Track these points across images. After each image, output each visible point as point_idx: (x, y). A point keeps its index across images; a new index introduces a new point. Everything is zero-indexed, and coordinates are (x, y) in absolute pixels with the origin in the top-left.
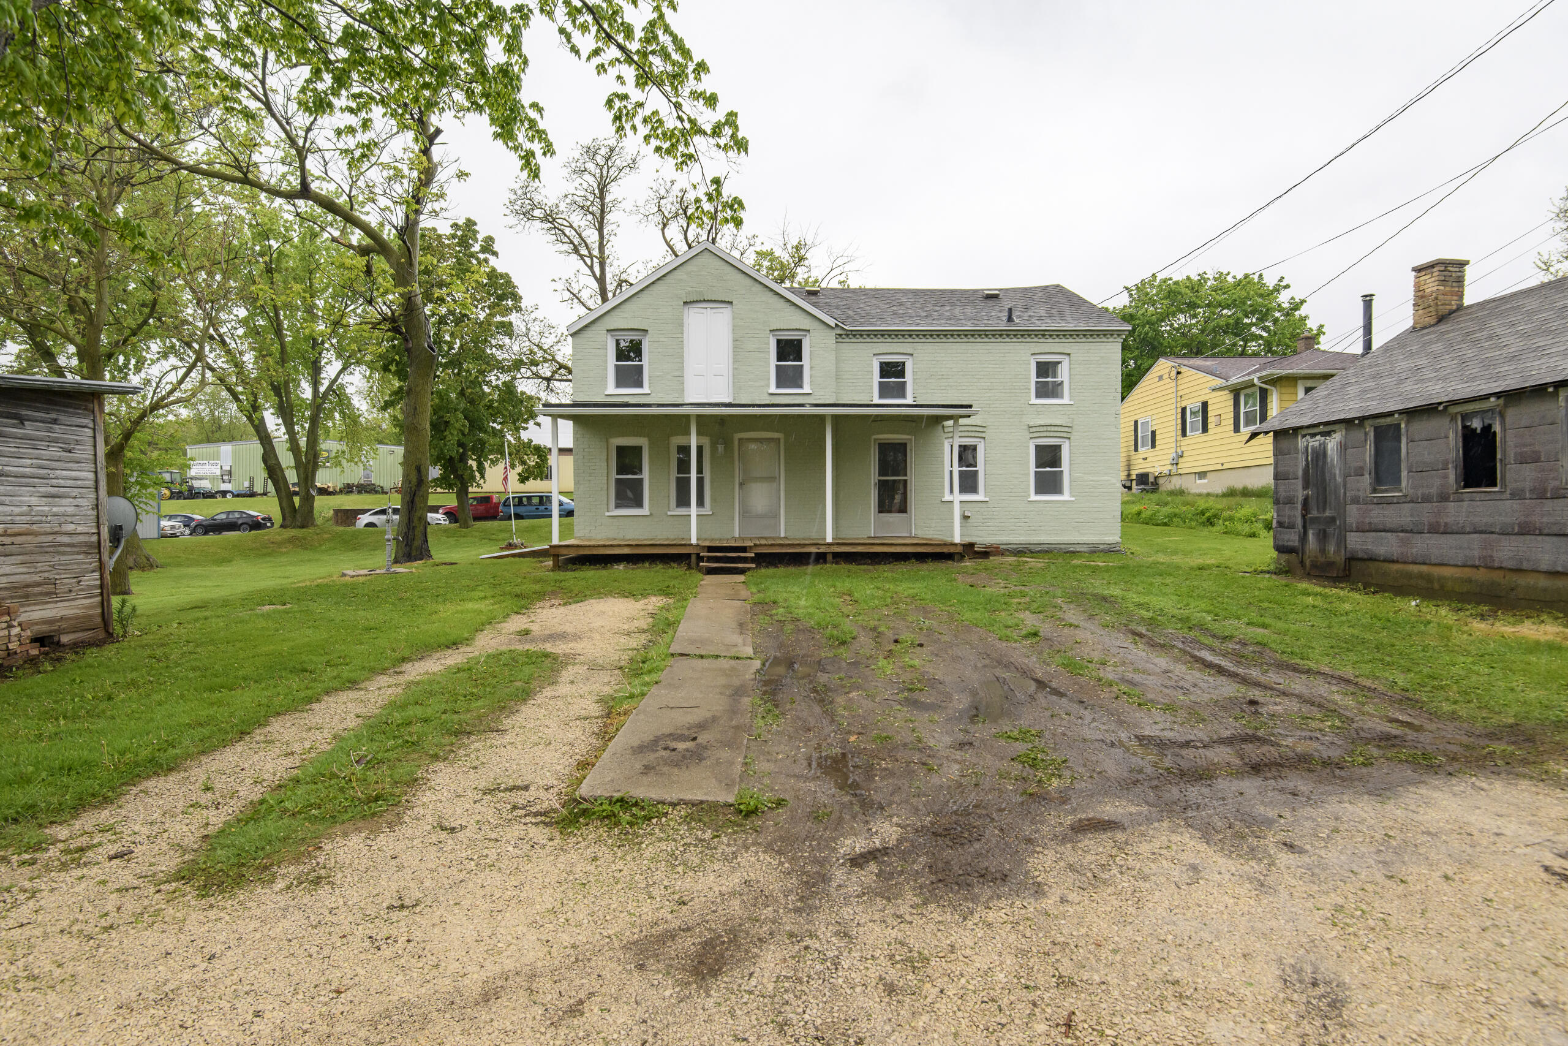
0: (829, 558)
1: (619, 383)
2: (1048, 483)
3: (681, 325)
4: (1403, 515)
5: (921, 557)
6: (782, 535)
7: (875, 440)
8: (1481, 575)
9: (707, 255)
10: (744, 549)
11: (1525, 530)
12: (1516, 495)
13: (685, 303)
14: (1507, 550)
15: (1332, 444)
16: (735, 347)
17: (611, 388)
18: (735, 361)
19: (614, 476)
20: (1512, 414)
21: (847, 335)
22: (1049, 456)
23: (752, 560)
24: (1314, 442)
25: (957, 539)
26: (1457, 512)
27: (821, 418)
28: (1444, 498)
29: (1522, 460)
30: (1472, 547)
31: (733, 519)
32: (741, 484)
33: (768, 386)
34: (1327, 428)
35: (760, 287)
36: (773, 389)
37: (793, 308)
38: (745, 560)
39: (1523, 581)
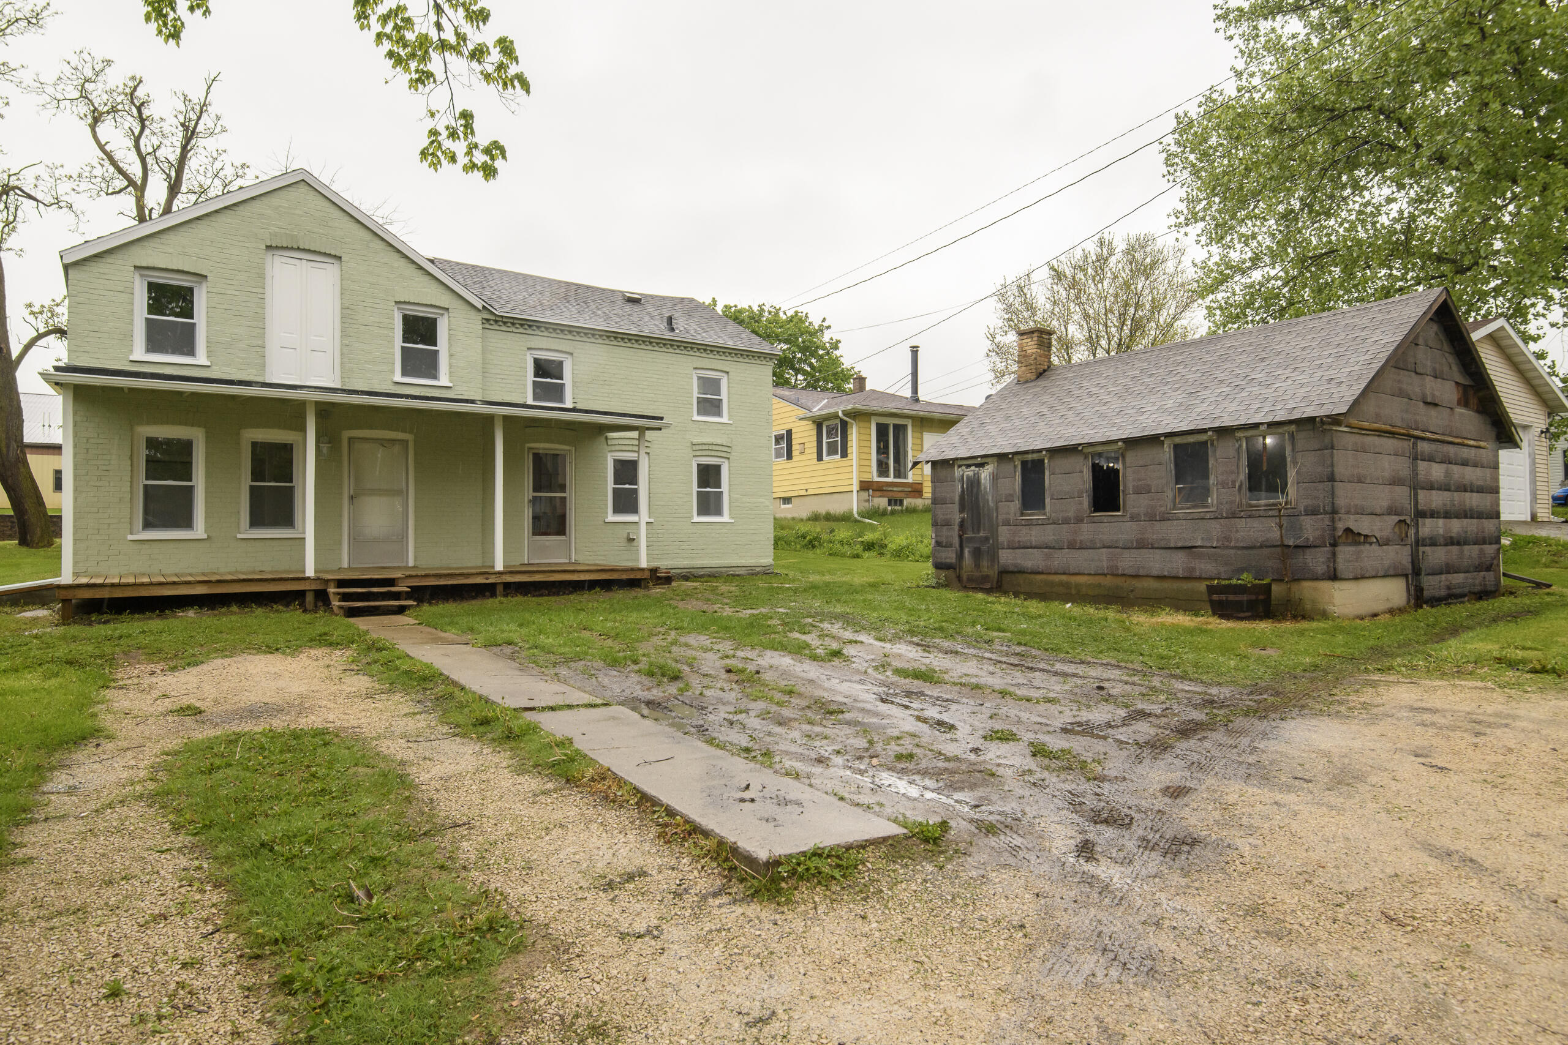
0: (500, 589)
1: (153, 345)
2: (709, 504)
3: (262, 276)
4: (1049, 534)
5: (606, 585)
6: (411, 564)
7: (529, 449)
8: (1108, 581)
9: (303, 188)
10: (391, 582)
11: (1142, 545)
12: (1134, 518)
13: (269, 247)
14: (1128, 561)
15: (985, 474)
16: (343, 317)
17: (139, 352)
18: (344, 335)
19: (142, 481)
20: (1131, 457)
21: (496, 321)
22: (709, 475)
23: (408, 596)
24: (969, 472)
25: (644, 564)
26: (1086, 531)
27: (489, 419)
28: (1079, 520)
29: (1138, 491)
30: (1101, 559)
31: (340, 543)
32: (351, 498)
33: (393, 372)
34: (980, 461)
35: (381, 245)
36: (398, 377)
37: (427, 278)
38: (397, 596)
39: (1138, 584)
